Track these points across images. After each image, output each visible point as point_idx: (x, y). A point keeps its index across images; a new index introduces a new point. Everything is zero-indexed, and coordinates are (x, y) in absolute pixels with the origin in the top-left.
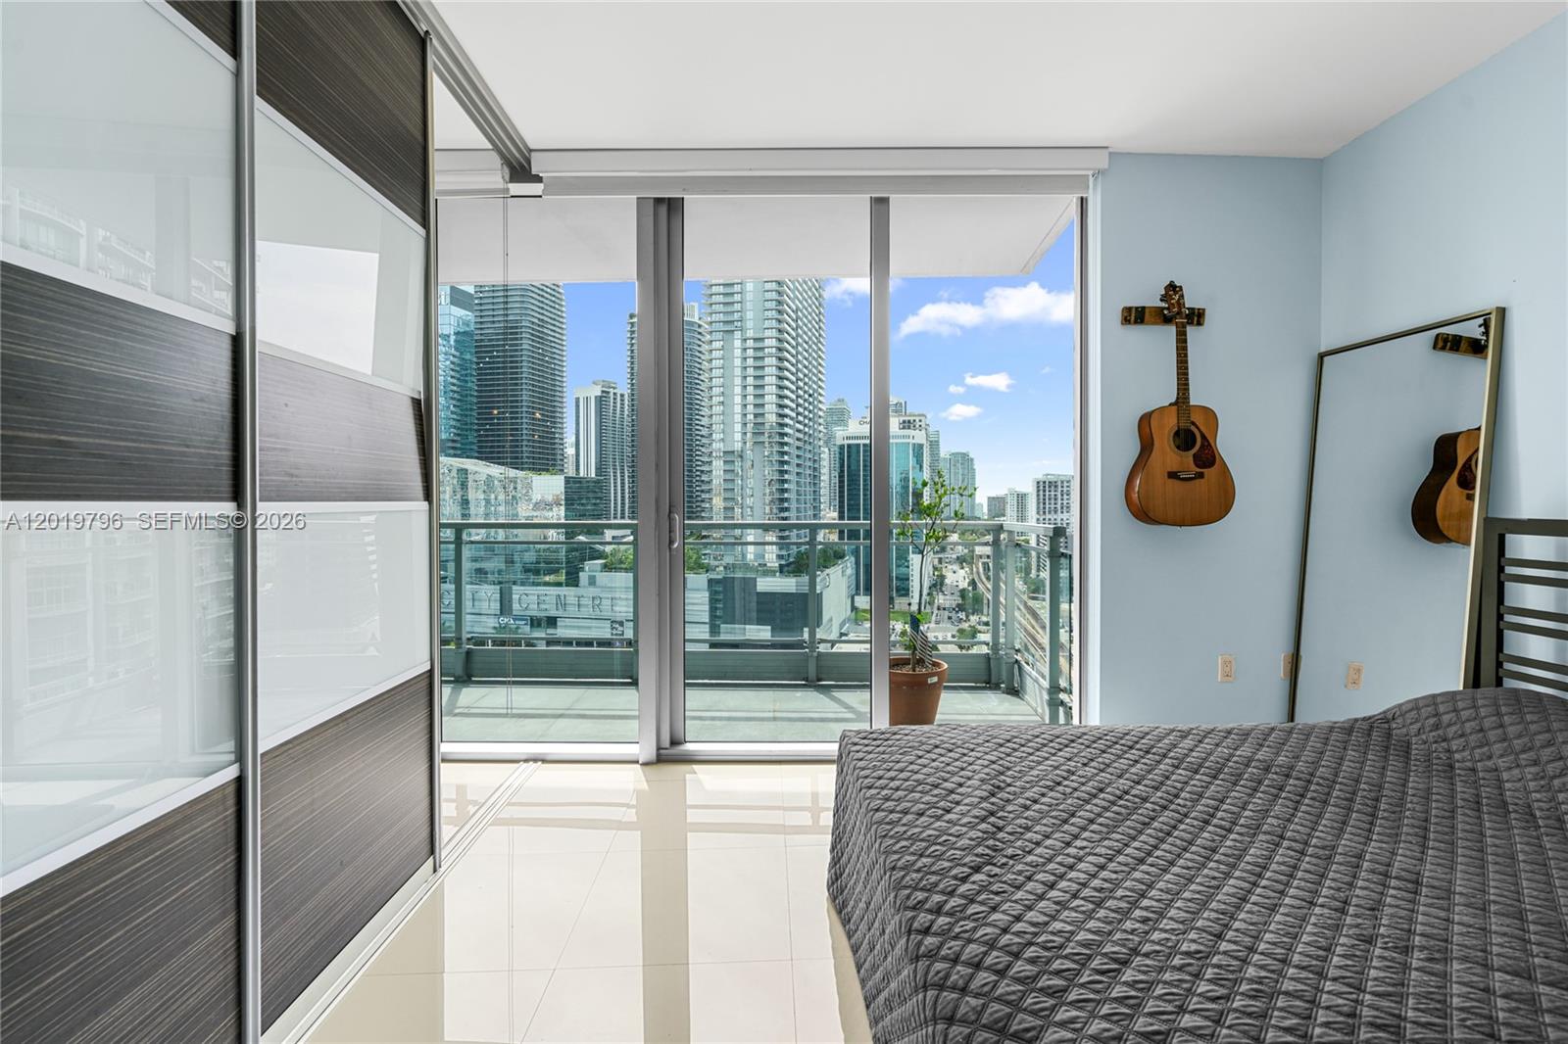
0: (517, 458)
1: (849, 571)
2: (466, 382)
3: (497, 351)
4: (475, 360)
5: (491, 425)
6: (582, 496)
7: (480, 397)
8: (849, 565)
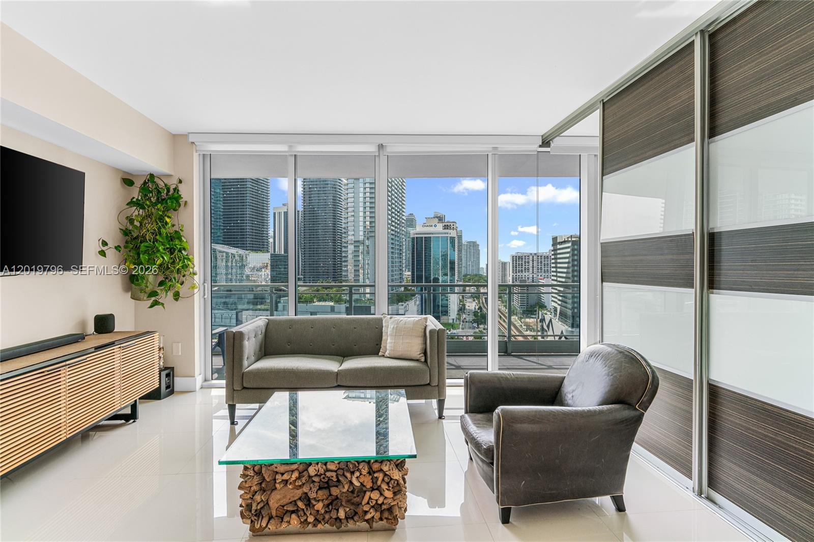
0: (244, 244)
1: (418, 303)
2: (217, 204)
3: (234, 188)
4: (222, 192)
5: (230, 226)
6: (278, 264)
7: (225, 212)
8: (418, 299)
